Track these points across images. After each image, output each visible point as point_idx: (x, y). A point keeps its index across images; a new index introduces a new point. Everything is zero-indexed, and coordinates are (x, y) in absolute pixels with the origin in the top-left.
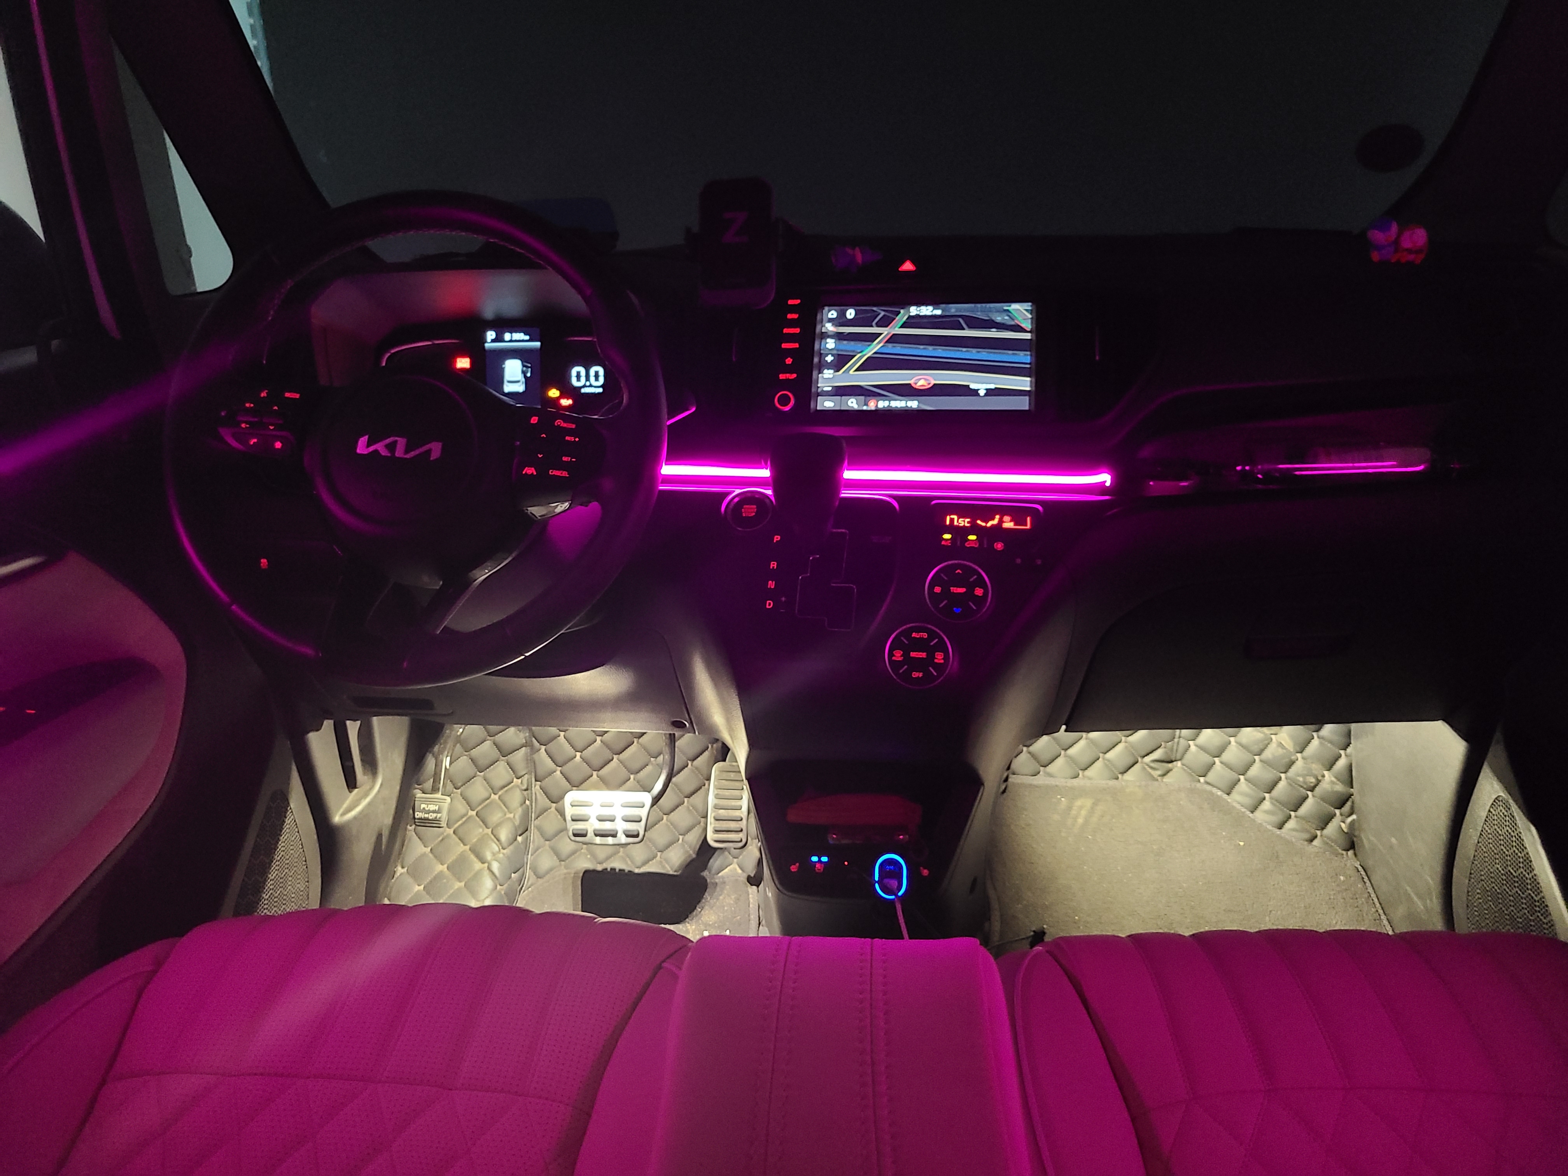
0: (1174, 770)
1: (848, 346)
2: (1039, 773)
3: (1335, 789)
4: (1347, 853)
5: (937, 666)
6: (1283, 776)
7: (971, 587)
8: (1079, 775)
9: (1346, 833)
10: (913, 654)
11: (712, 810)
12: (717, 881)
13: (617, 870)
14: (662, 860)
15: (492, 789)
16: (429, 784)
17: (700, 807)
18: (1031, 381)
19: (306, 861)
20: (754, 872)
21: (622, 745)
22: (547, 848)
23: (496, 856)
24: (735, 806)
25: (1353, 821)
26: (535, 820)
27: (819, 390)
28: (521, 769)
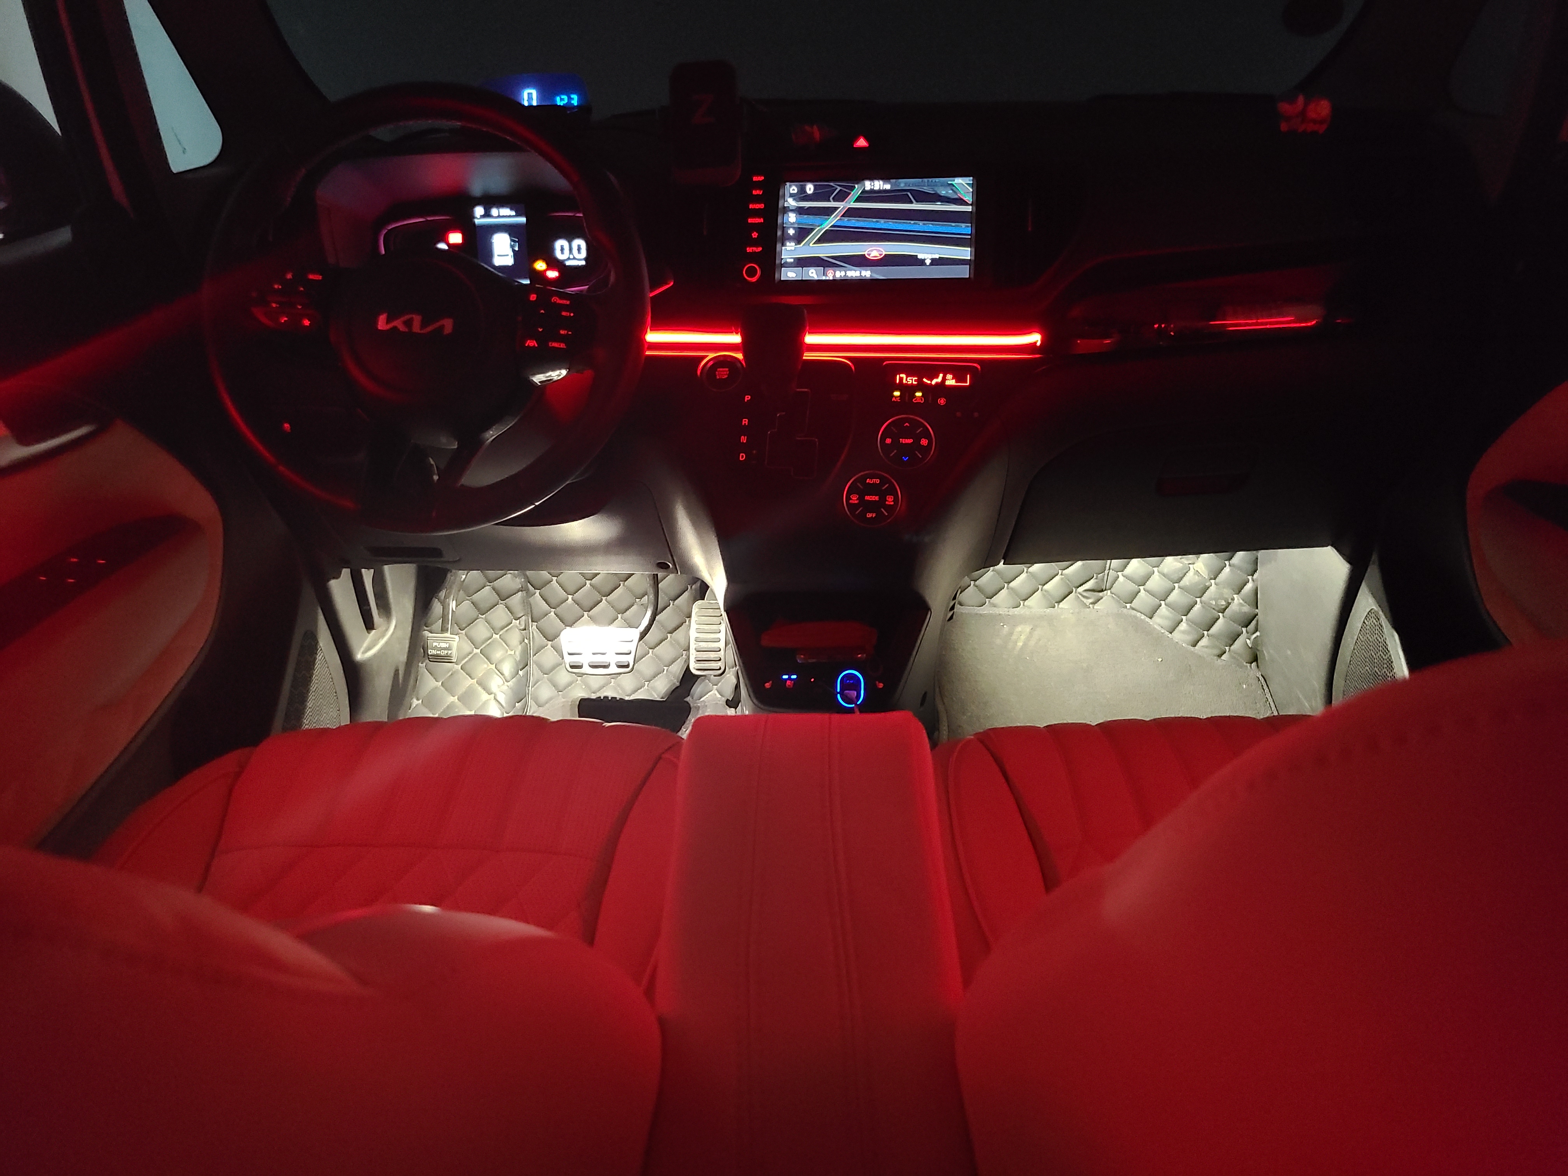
0: (1104, 598)
1: (808, 220)
2: (985, 604)
3: (1243, 611)
4: (1251, 666)
5: (889, 508)
6: (1198, 600)
7: (917, 438)
8: (1020, 604)
9: (1250, 648)
10: (867, 498)
11: (694, 643)
12: (698, 705)
13: (610, 698)
14: (650, 688)
15: (493, 630)
16: (437, 625)
17: (682, 640)
18: (971, 251)
19: (336, 693)
20: (733, 696)
21: (610, 588)
22: (546, 680)
23: (501, 688)
24: (713, 639)
25: (1257, 638)
26: (533, 656)
27: (783, 262)
28: (519, 611)
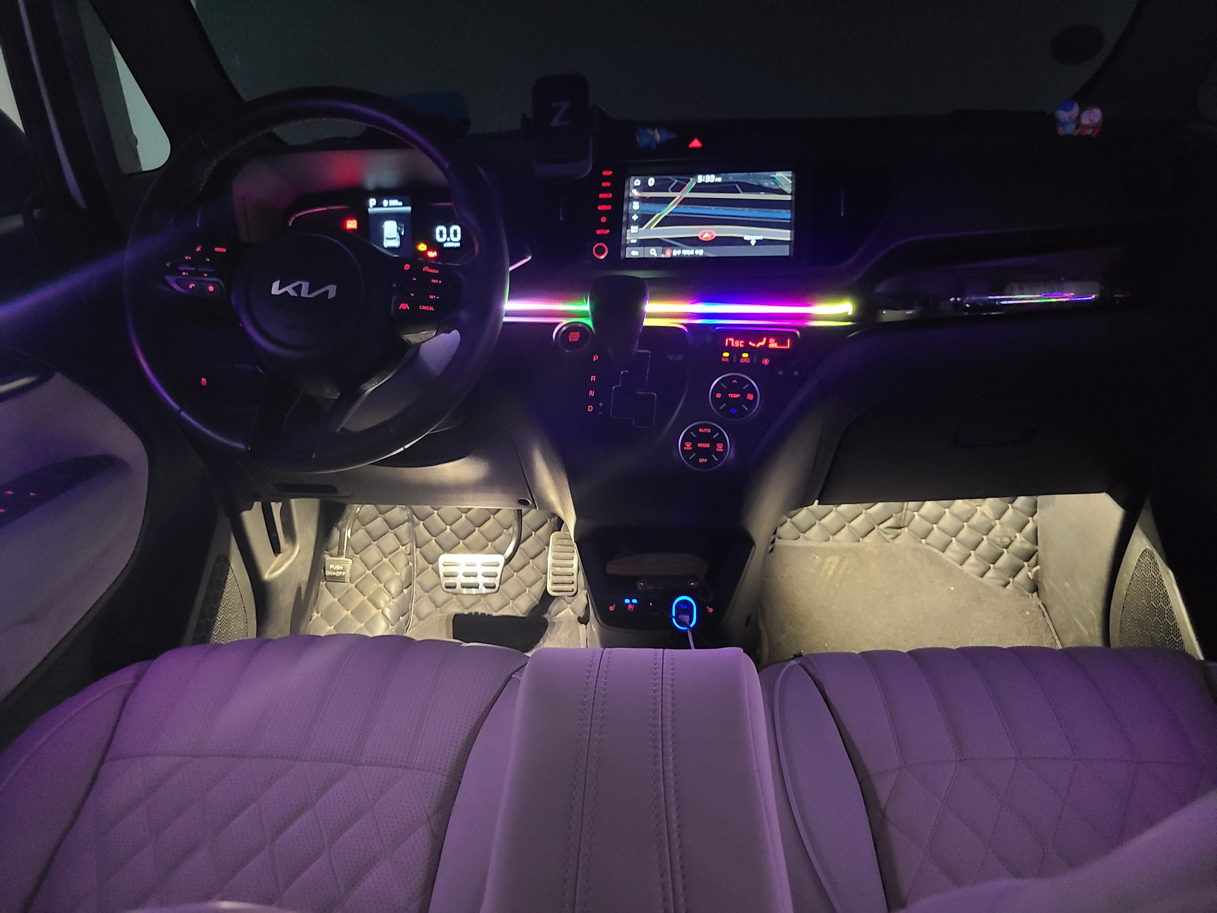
0: (902, 534)
1: (649, 208)
2: (799, 538)
3: (1024, 547)
4: (1032, 595)
5: (719, 454)
6: (985, 537)
7: (744, 394)
8: (830, 539)
9: (1031, 580)
10: (700, 445)
11: (550, 568)
12: (555, 621)
13: (480, 614)
14: (514, 606)
15: (383, 554)
16: (335, 550)
17: (542, 565)
18: (791, 234)
19: (244, 607)
20: (583, 614)
21: (482, 520)
22: (427, 598)
23: (388, 604)
24: (568, 564)
25: (1038, 571)
26: (416, 577)
27: (627, 242)
28: (405, 538)
